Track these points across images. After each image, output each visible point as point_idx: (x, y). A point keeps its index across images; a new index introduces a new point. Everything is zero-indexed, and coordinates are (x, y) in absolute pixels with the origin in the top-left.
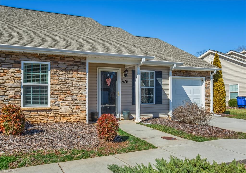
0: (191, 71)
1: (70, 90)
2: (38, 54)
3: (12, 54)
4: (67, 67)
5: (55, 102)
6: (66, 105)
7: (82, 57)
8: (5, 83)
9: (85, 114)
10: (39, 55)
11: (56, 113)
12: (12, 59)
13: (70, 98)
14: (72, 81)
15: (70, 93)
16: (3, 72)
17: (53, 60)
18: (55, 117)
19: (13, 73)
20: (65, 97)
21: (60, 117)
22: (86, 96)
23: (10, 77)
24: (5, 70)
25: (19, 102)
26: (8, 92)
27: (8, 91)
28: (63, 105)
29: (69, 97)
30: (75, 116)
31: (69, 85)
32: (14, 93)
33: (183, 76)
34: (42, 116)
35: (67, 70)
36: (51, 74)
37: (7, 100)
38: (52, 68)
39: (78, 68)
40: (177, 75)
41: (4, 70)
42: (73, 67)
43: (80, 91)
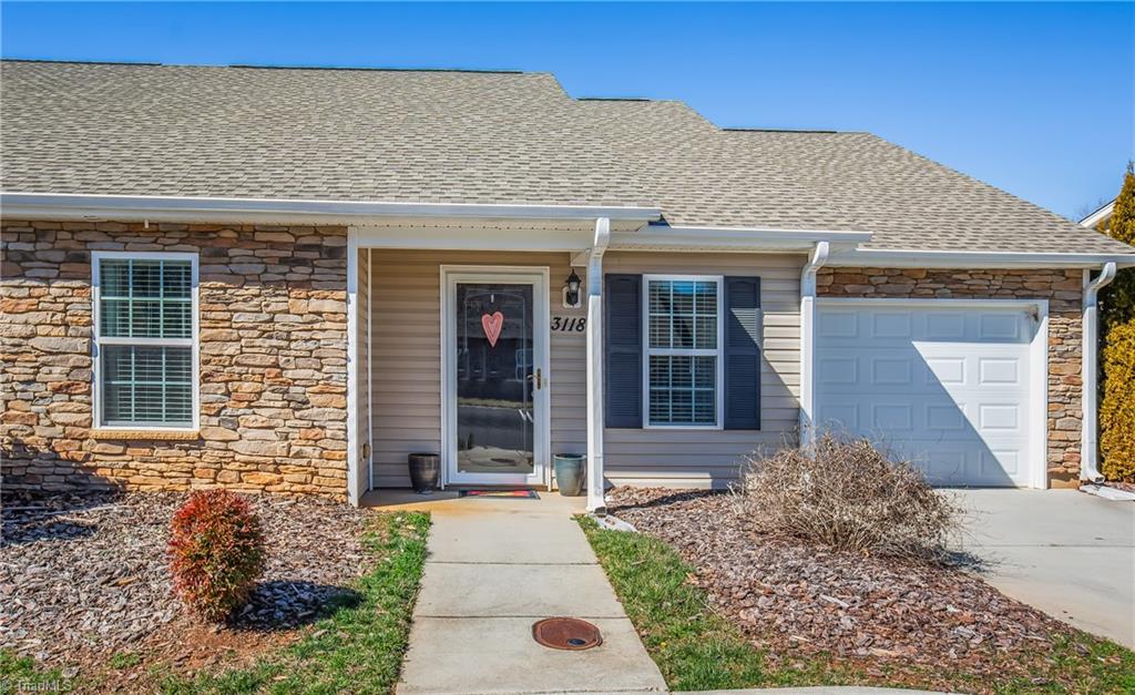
0: (964, 271)
1: (276, 365)
2: (143, 224)
3: (58, 226)
4: (266, 271)
5: (220, 412)
6: (260, 425)
7: (327, 227)
8: (33, 335)
9: (342, 464)
10: (147, 226)
11: (221, 454)
12: (59, 245)
13: (279, 396)
14: (286, 328)
15: (276, 377)
16: (30, 296)
17: (210, 243)
18: (219, 470)
19: (61, 300)
20: (260, 393)
21: (240, 472)
22: (344, 389)
23: (51, 313)
24: (34, 287)
25: (84, 406)
26: (45, 369)
27: (44, 364)
28: (251, 425)
29: (273, 391)
30: (298, 469)
31: (274, 342)
32: (68, 375)
33: (911, 295)
34: (168, 463)
35: (265, 284)
36: (201, 298)
37: (42, 398)
38: (204, 277)
39: (313, 273)
40: (877, 294)
41: (30, 288)
42: (291, 271)
43: (319, 370)
